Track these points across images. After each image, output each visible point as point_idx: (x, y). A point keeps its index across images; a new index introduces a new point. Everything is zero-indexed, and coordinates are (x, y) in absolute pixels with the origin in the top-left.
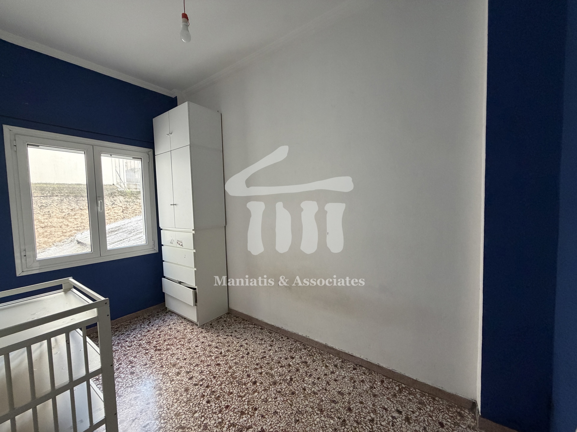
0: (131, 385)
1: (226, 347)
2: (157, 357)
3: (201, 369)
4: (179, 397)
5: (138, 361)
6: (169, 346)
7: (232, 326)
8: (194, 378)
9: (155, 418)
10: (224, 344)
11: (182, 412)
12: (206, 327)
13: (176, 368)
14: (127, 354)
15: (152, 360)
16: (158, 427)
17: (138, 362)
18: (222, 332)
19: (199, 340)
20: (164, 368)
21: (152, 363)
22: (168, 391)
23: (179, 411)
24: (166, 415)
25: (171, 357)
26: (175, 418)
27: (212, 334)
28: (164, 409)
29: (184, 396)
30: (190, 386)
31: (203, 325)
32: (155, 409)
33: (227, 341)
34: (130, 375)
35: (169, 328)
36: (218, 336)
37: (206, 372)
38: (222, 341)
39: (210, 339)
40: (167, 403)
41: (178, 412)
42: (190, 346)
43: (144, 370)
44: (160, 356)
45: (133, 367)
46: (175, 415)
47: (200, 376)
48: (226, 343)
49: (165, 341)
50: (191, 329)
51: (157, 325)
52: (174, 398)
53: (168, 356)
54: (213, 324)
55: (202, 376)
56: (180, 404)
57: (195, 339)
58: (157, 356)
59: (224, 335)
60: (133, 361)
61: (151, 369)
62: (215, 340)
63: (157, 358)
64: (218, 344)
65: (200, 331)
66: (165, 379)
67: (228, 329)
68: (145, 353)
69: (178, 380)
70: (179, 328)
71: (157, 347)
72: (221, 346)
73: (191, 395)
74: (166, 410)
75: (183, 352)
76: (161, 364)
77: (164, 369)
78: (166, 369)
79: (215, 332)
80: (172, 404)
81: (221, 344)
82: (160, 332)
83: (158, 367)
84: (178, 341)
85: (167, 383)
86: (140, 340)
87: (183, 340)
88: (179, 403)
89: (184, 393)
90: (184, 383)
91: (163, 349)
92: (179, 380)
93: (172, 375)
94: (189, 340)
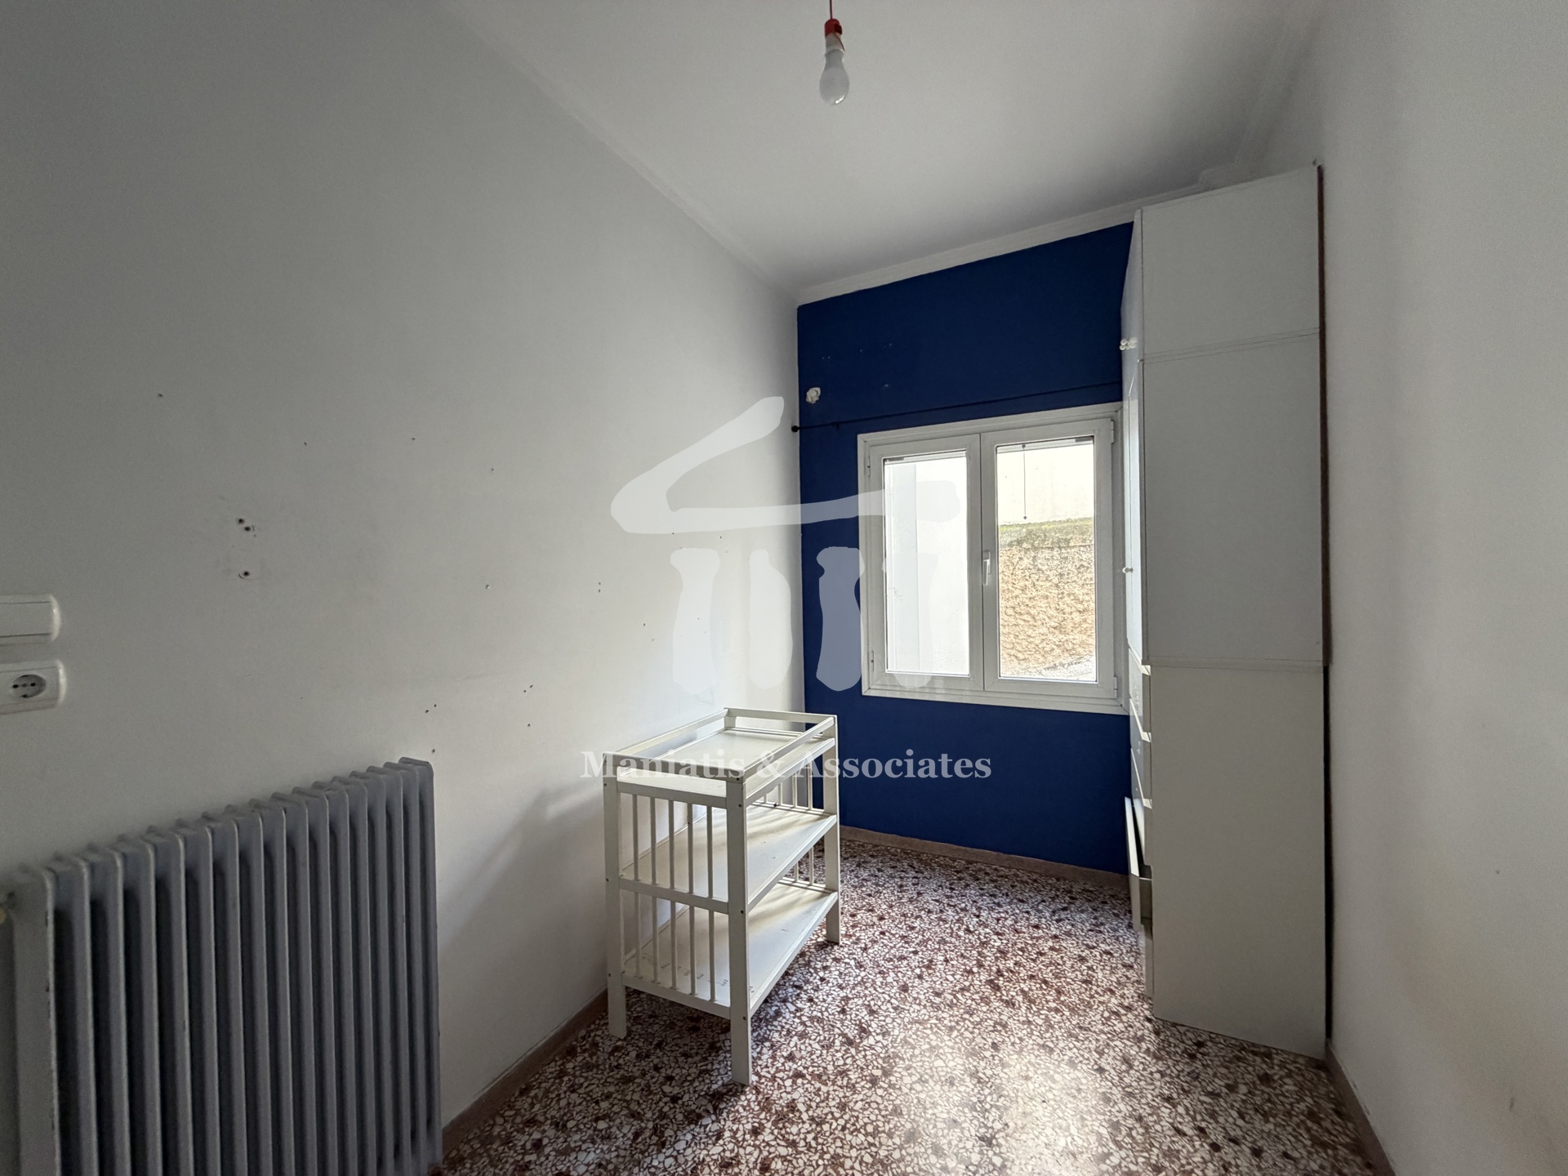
0: (875, 1008)
1: (1141, 1160)
2: (973, 1000)
3: (999, 1131)
4: (884, 1132)
5: (938, 974)
6: (1020, 998)
7: (1267, 1121)
8: (957, 1130)
9: (815, 1115)
10: (1152, 1145)
11: (845, 1170)
12: (1171, 1040)
13: (963, 1065)
14: (945, 943)
15: (959, 996)
16: (795, 1137)
17: (937, 976)
18: (1202, 1103)
19: (1101, 1054)
20: (950, 1036)
21: (948, 1002)
22: (891, 1090)
23: (847, 1157)
24: (827, 1134)
25: (992, 1029)
26: (826, 1162)
27: (1157, 1076)
28: (842, 1117)
29: (890, 1143)
30: (927, 1138)
31: (1175, 1025)
32: (833, 1099)
33: (1177, 1147)
34: (899, 988)
35: (1080, 956)
36: (1169, 1099)
37: (995, 1154)
38: (1158, 1127)
39: (1135, 1084)
40: (856, 1114)
41: (844, 1156)
42: (1061, 1044)
43: (924, 1002)
44: (978, 1004)
45: (920, 977)
46: (832, 1157)
47: (974, 1146)
48: (1160, 1148)
49: (1032, 977)
50: (1126, 1004)
51: (1069, 927)
52: (877, 1120)
53: (991, 1019)
54: (1210, 1048)
55: (977, 1149)
56: (866, 1148)
57: (1097, 1040)
58: (976, 997)
59: (1194, 1119)
60: (933, 967)
61: (932, 1013)
62: (1143, 1101)
63: (969, 1002)
64: (1130, 1122)
65: (1139, 1033)
66: (921, 1061)
67: (1234, 1114)
68: (968, 968)
69: (931, 1093)
70: (1100, 975)
71: (1001, 978)
72: (1133, 1138)
73: (902, 1159)
74: (838, 1125)
75: (1024, 1043)
76: (957, 1023)
77: (946, 1038)
78: (947, 1043)
79: (1178, 1077)
80: (859, 1127)
81: (1141, 1130)
82: (1052, 949)
83: (946, 1022)
84: (1053, 1005)
85: (910, 1075)
86: (998, 934)
87: (1067, 1013)
88: (869, 1142)
89: (899, 1136)
90: (928, 1116)
91: (1004, 992)
92: (931, 1097)
93: (940, 1069)
94: (1081, 1028)
